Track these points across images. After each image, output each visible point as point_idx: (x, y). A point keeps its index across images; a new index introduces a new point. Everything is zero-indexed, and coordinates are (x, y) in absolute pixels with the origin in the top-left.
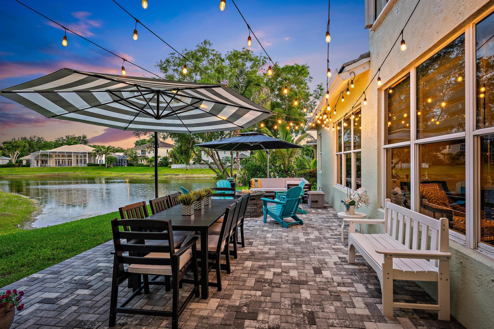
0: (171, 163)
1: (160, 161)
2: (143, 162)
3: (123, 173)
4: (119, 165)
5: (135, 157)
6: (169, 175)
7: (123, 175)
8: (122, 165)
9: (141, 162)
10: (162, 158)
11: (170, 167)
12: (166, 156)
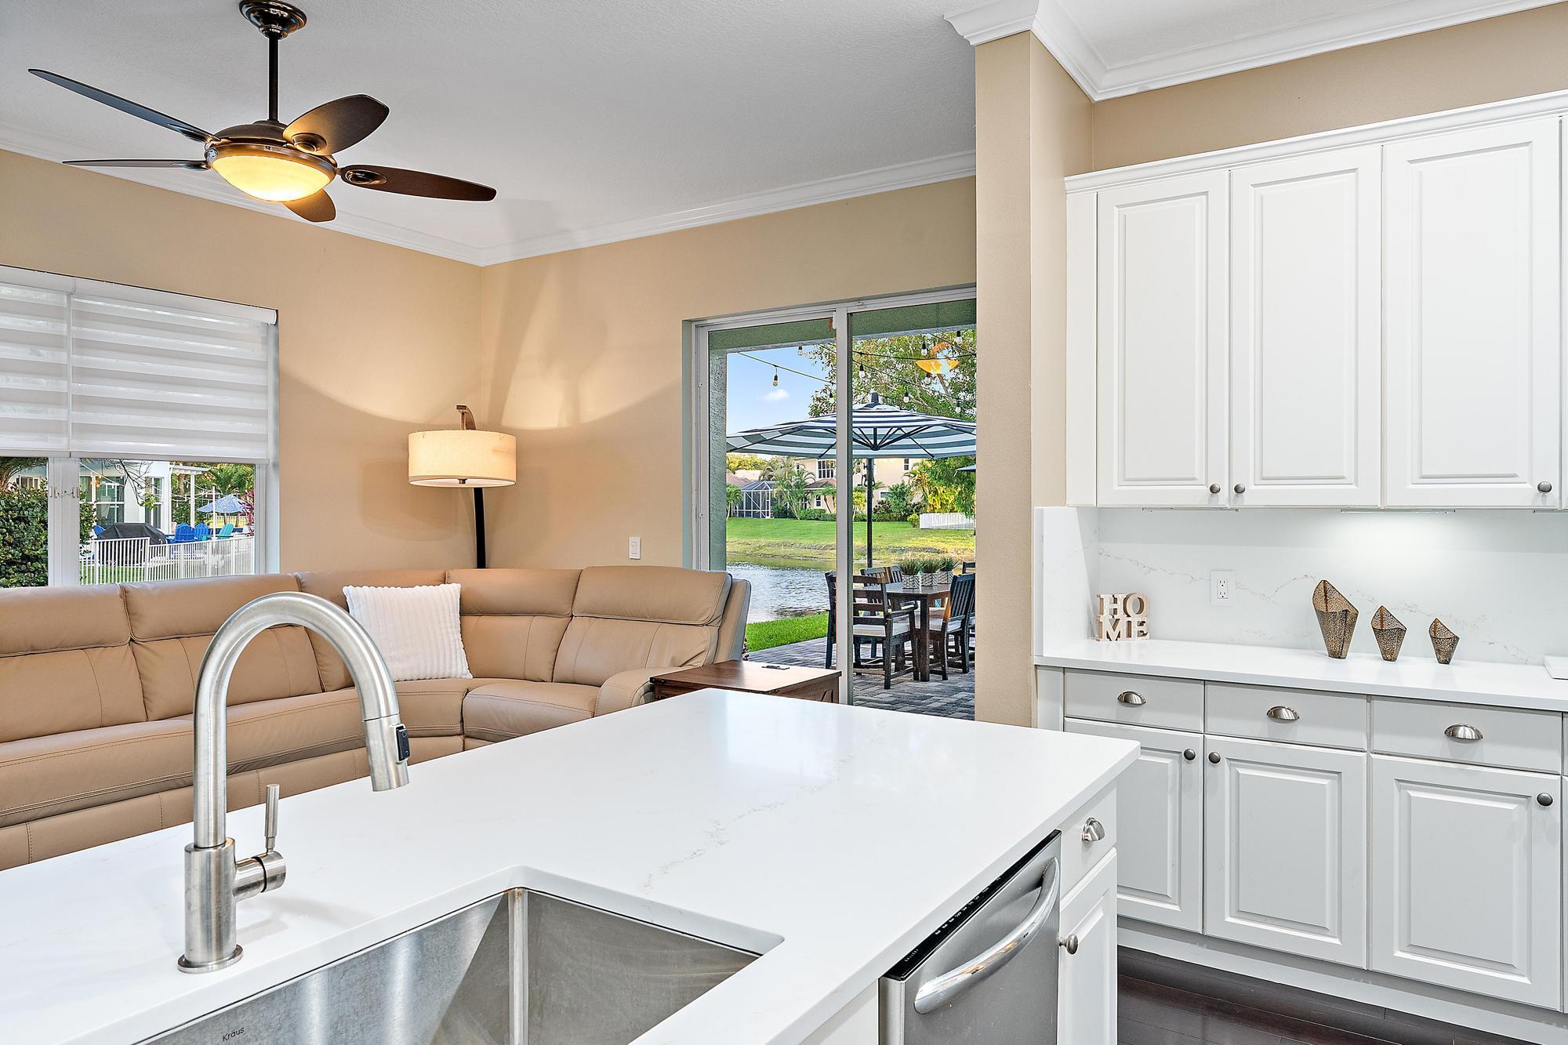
0: (919, 509)
1: (881, 503)
2: (823, 506)
3: (763, 541)
4: (748, 514)
5: (797, 486)
6: (910, 553)
7: (760, 548)
8: (756, 515)
9: (819, 504)
10: (887, 490)
11: (915, 524)
12: (903, 484)
